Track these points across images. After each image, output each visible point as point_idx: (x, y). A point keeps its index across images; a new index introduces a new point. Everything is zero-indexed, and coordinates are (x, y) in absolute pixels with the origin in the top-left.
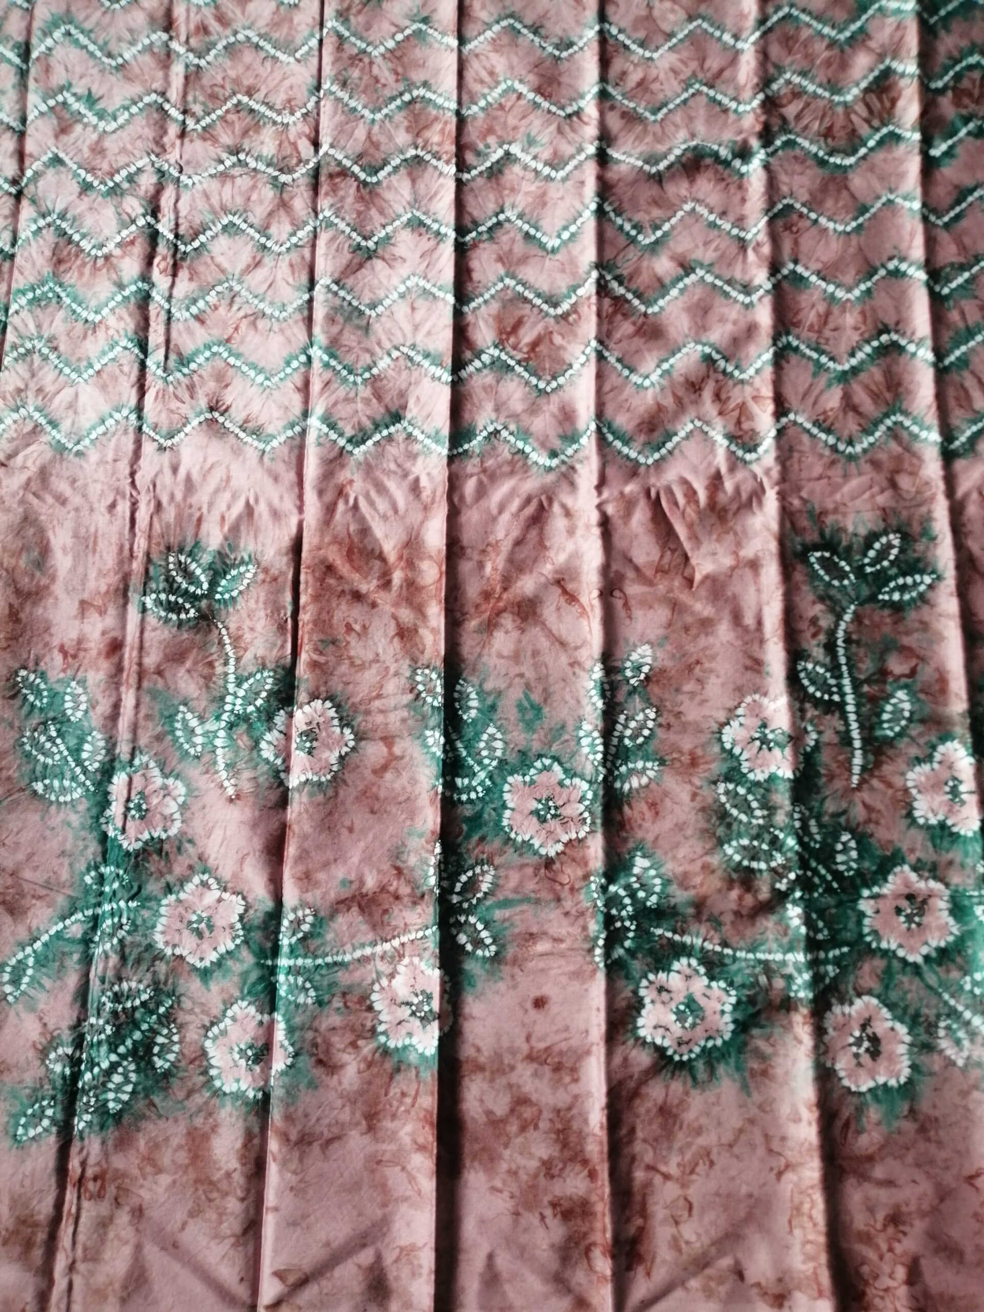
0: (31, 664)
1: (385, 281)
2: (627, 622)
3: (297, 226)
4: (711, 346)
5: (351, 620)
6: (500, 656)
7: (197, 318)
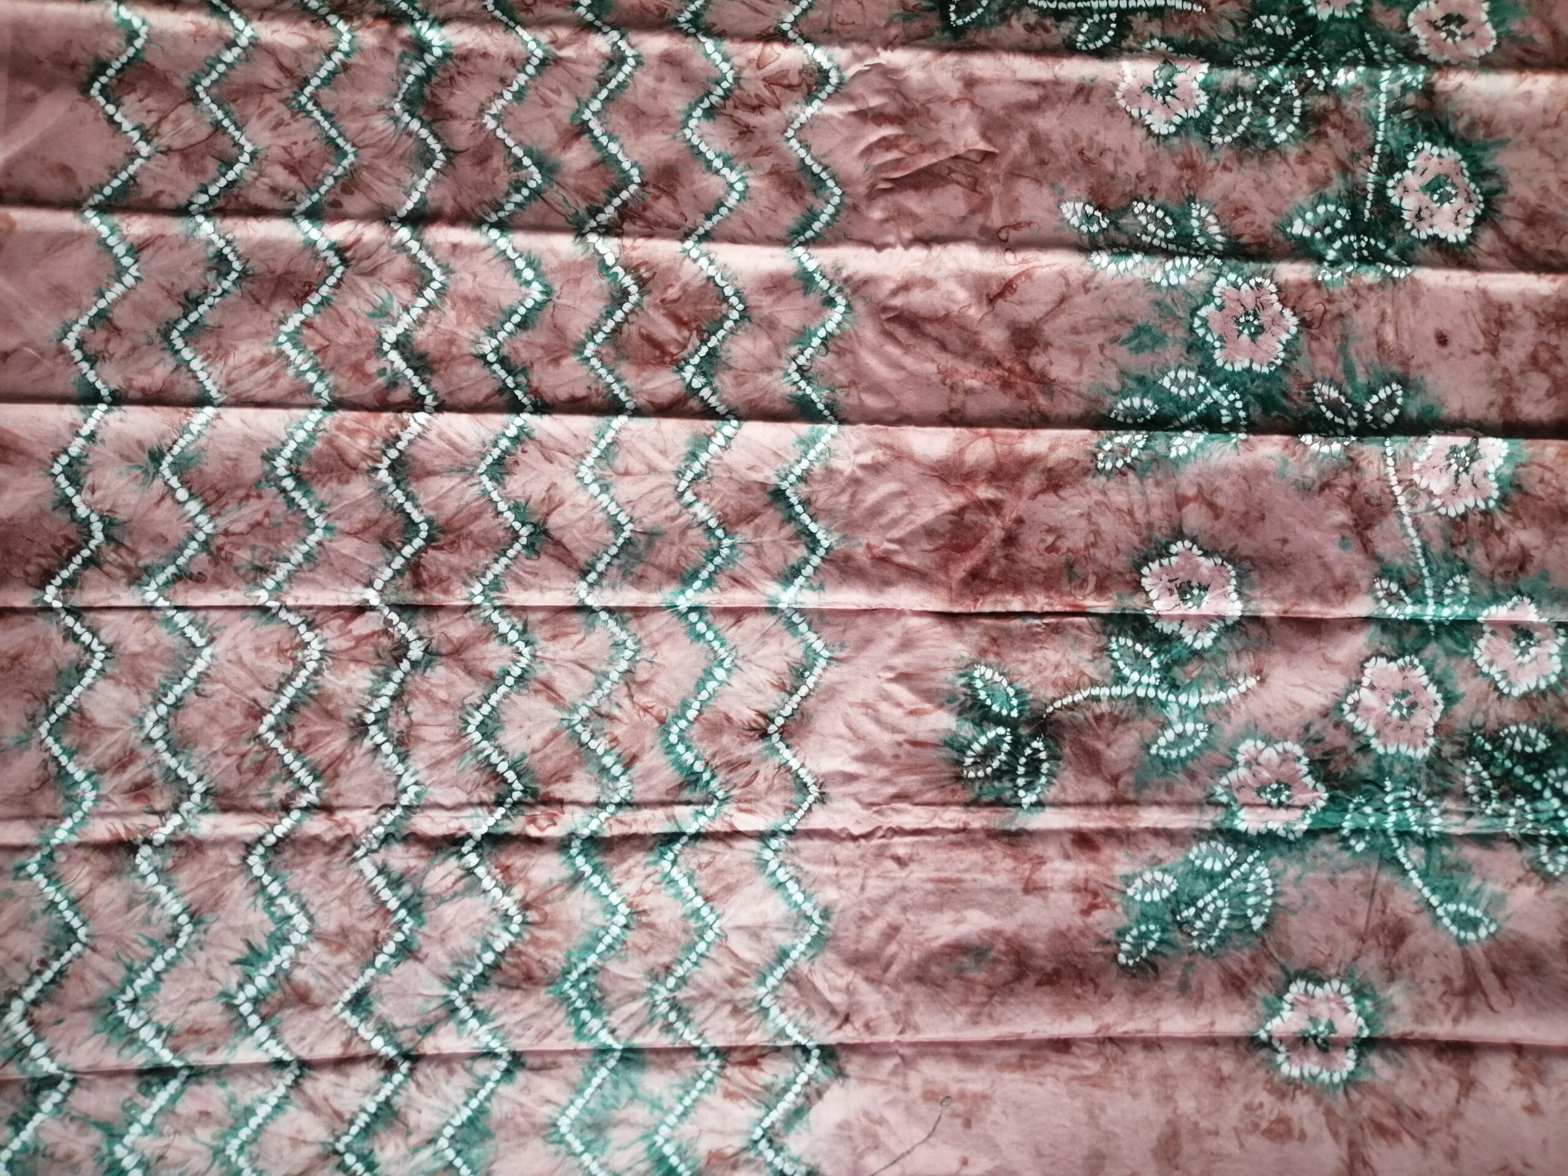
0: (1110, 949)
1: (582, 512)
2: (1034, 227)
3: (491, 632)
4: (692, 108)
5: (1042, 546)
6: (1079, 371)
7: (627, 767)
